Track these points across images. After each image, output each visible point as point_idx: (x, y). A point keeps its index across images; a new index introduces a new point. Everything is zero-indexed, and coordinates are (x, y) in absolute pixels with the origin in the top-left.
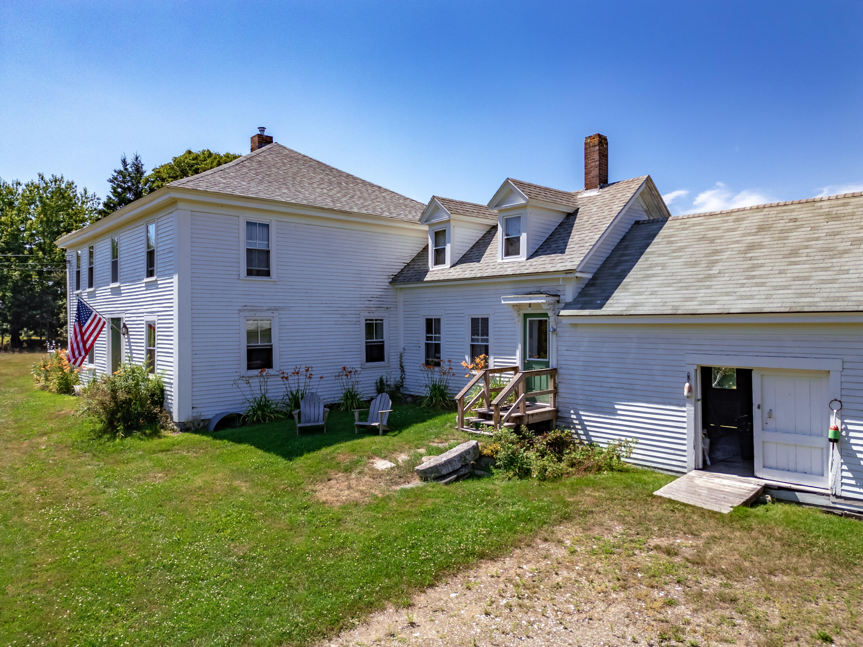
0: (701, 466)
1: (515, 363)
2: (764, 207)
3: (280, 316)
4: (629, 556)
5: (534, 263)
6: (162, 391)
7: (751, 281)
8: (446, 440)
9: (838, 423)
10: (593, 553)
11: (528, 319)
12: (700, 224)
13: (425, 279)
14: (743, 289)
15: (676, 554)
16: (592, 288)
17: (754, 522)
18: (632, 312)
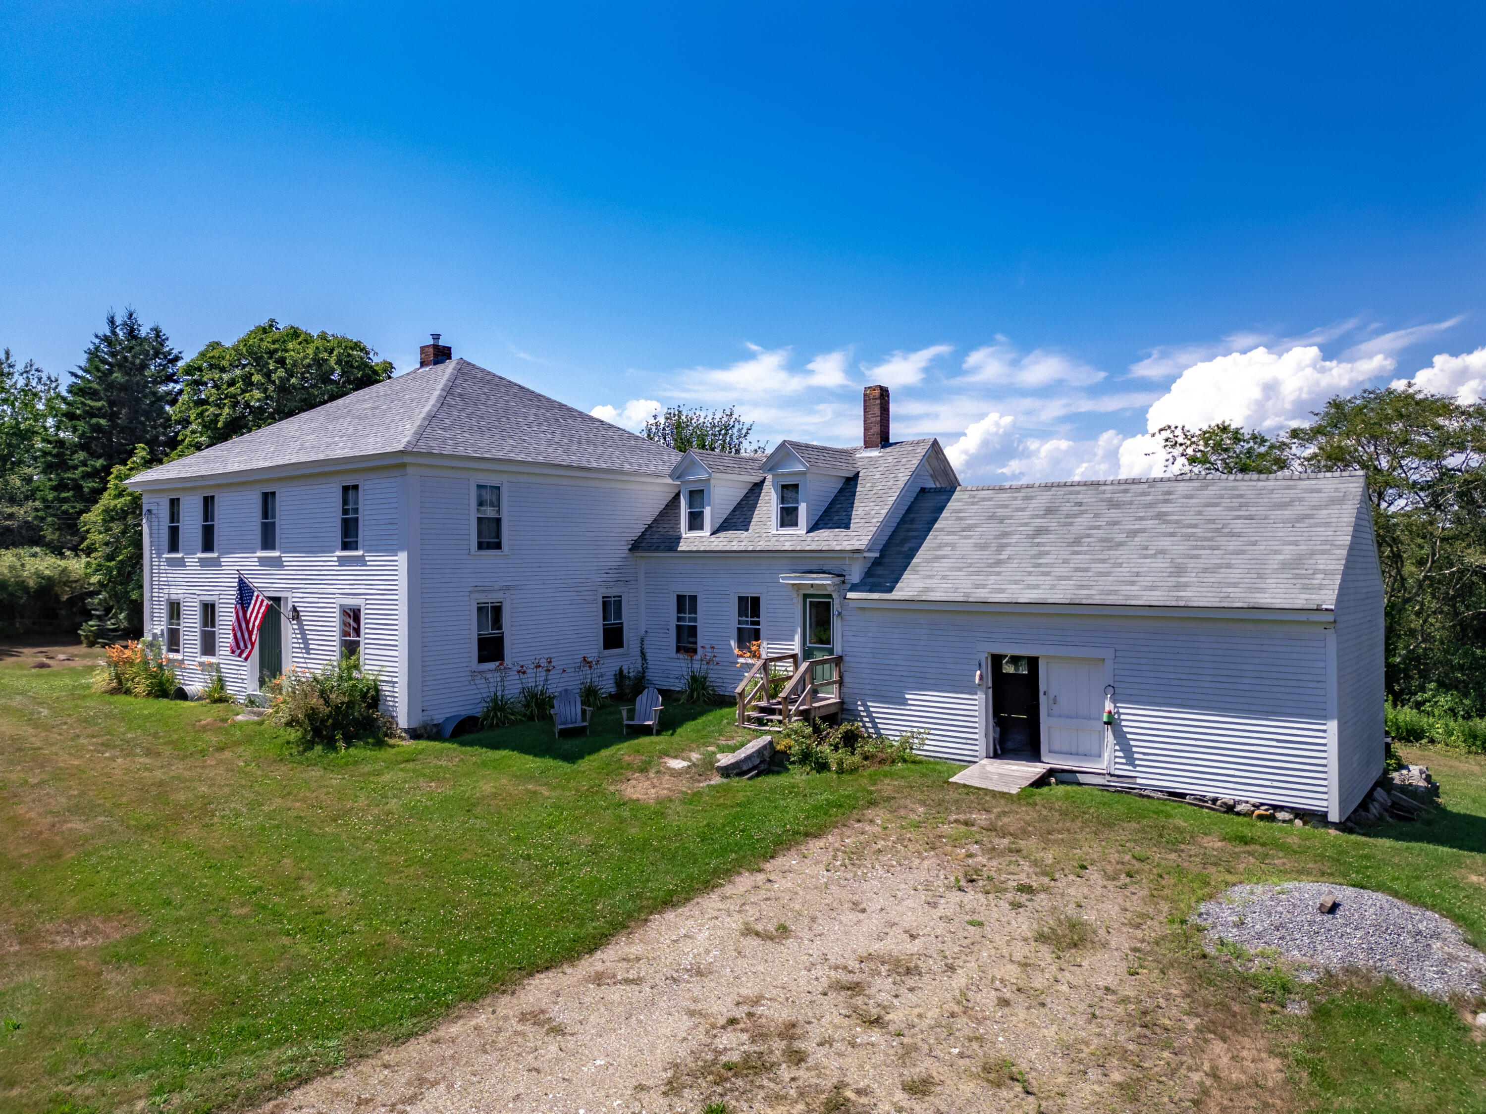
0: (992, 755)
1: (793, 650)
2: (1052, 486)
3: (513, 597)
4: (934, 828)
5: (816, 539)
6: (377, 691)
7: (1038, 569)
8: (733, 738)
9: (1112, 705)
10: (902, 827)
11: (808, 600)
12: (990, 499)
13: (679, 549)
14: (1030, 578)
15: (973, 825)
16: (879, 568)
17: (1038, 799)
18: (923, 598)
